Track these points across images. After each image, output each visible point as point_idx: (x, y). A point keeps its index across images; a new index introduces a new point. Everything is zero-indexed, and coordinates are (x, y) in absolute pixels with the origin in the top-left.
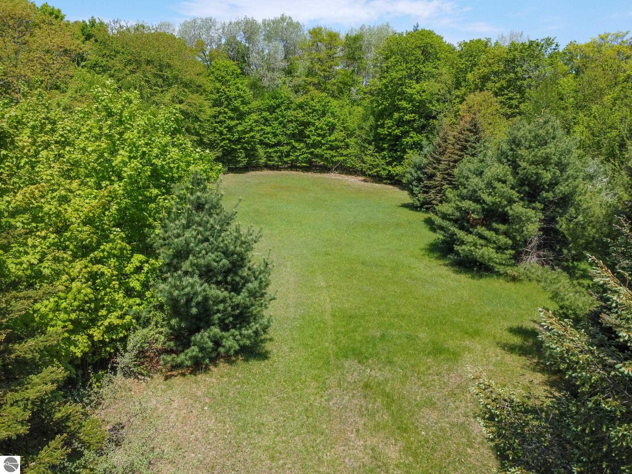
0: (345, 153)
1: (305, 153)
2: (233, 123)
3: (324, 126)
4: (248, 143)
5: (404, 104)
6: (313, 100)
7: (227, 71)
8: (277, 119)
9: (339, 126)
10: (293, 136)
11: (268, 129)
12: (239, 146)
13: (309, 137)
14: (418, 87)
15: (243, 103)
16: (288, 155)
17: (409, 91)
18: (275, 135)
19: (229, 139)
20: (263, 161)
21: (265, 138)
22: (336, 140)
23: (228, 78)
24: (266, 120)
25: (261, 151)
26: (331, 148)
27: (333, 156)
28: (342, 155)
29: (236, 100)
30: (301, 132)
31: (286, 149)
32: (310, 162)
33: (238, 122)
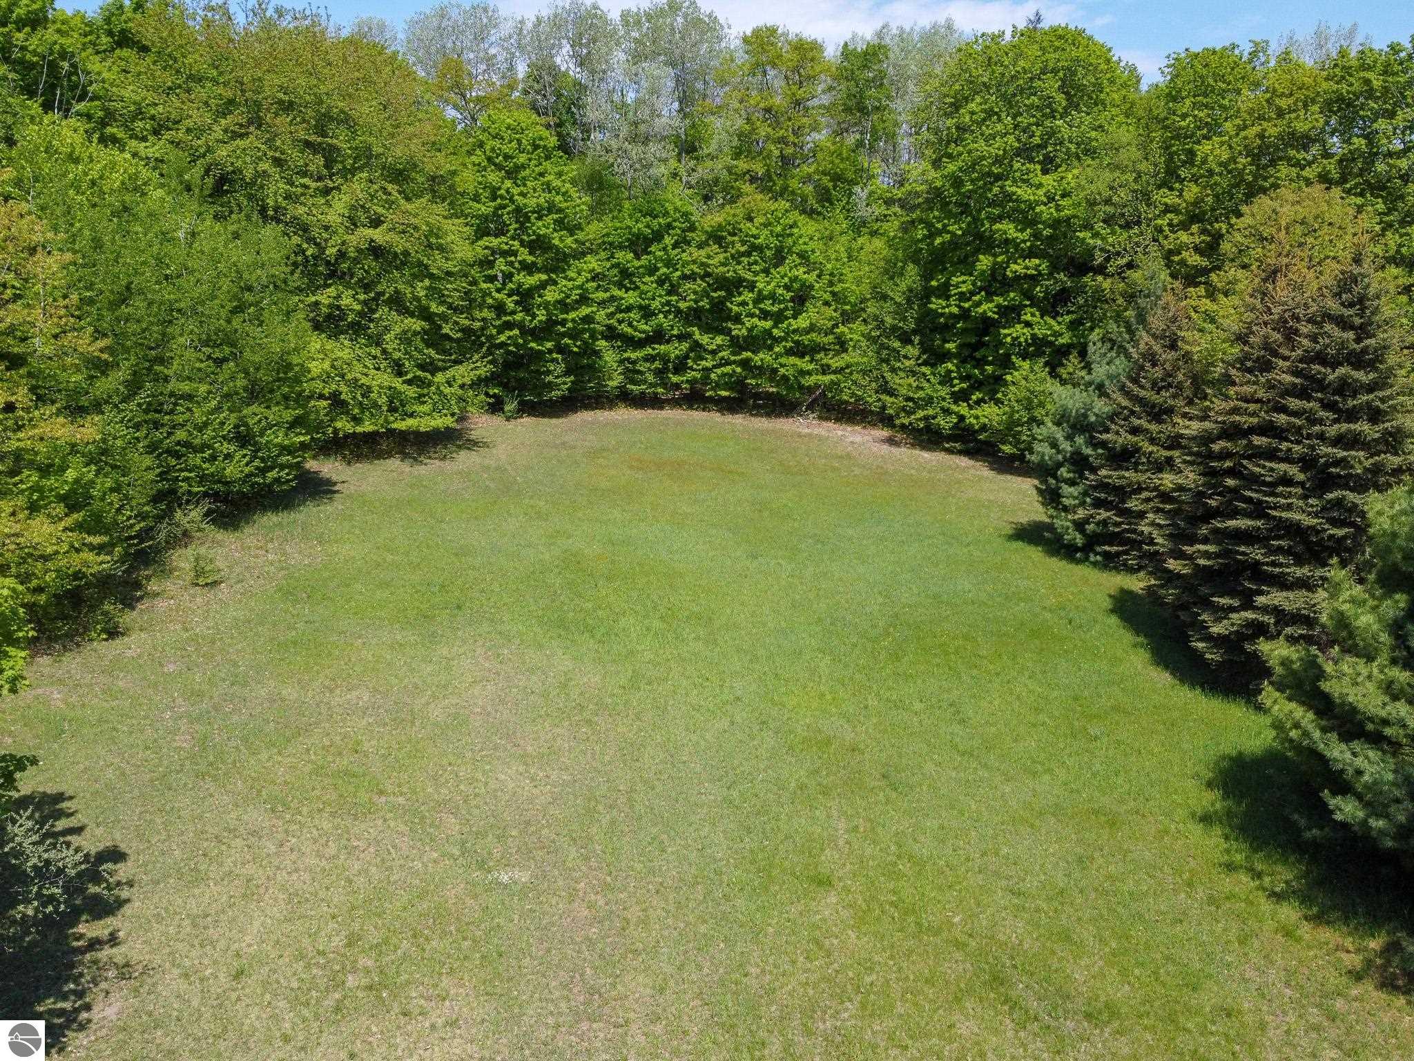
0: (836, 363)
1: (728, 363)
2: (531, 280)
3: (780, 291)
4: (574, 335)
5: (1008, 229)
6: (751, 219)
7: (519, 141)
8: (652, 270)
9: (820, 290)
10: (694, 316)
11: (631, 298)
12: (549, 345)
13: (737, 319)
14: (1049, 180)
15: (561, 224)
16: (681, 367)
17: (1023, 192)
18: (647, 313)
19: (520, 326)
20: (615, 381)
21: (620, 322)
22: (812, 328)
23: (522, 158)
24: (625, 273)
25: (609, 356)
26: (799, 351)
27: (803, 373)
28: (825, 370)
29: (540, 218)
30: (719, 308)
31: (675, 350)
32: (739, 385)
33: (544, 277)
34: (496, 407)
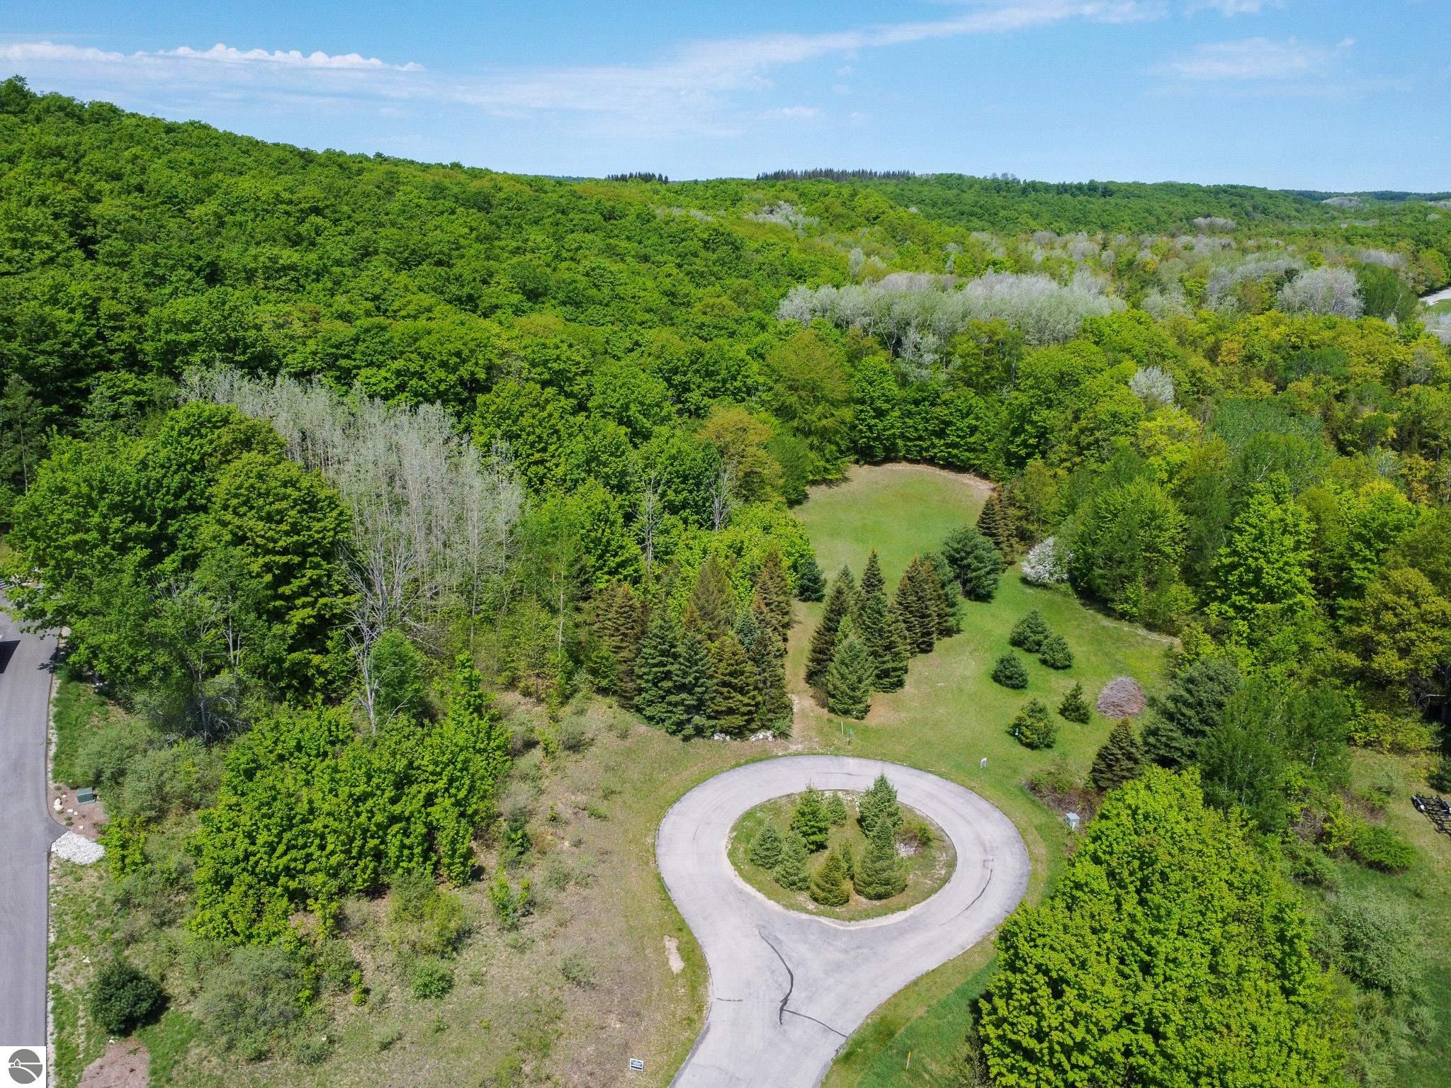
0: (982, 456)
1: (943, 451)
2: (873, 422)
3: (965, 427)
4: (887, 439)
6: (959, 398)
7: (874, 371)
8: (920, 414)
9: (981, 429)
10: (933, 433)
11: (911, 423)
12: (878, 443)
13: (948, 436)
15: (886, 401)
16: (927, 450)
18: (917, 430)
19: (868, 437)
20: (902, 453)
21: (906, 431)
22: (975, 442)
23: (875, 377)
24: (910, 413)
26: (968, 450)
27: (969, 459)
28: (978, 458)
29: (879, 399)
30: (942, 431)
31: (925, 444)
32: (946, 460)
33: (878, 421)
34: (857, 462)
